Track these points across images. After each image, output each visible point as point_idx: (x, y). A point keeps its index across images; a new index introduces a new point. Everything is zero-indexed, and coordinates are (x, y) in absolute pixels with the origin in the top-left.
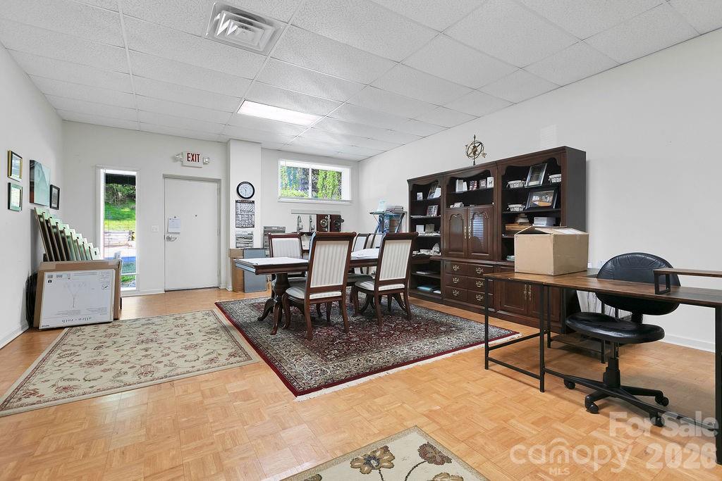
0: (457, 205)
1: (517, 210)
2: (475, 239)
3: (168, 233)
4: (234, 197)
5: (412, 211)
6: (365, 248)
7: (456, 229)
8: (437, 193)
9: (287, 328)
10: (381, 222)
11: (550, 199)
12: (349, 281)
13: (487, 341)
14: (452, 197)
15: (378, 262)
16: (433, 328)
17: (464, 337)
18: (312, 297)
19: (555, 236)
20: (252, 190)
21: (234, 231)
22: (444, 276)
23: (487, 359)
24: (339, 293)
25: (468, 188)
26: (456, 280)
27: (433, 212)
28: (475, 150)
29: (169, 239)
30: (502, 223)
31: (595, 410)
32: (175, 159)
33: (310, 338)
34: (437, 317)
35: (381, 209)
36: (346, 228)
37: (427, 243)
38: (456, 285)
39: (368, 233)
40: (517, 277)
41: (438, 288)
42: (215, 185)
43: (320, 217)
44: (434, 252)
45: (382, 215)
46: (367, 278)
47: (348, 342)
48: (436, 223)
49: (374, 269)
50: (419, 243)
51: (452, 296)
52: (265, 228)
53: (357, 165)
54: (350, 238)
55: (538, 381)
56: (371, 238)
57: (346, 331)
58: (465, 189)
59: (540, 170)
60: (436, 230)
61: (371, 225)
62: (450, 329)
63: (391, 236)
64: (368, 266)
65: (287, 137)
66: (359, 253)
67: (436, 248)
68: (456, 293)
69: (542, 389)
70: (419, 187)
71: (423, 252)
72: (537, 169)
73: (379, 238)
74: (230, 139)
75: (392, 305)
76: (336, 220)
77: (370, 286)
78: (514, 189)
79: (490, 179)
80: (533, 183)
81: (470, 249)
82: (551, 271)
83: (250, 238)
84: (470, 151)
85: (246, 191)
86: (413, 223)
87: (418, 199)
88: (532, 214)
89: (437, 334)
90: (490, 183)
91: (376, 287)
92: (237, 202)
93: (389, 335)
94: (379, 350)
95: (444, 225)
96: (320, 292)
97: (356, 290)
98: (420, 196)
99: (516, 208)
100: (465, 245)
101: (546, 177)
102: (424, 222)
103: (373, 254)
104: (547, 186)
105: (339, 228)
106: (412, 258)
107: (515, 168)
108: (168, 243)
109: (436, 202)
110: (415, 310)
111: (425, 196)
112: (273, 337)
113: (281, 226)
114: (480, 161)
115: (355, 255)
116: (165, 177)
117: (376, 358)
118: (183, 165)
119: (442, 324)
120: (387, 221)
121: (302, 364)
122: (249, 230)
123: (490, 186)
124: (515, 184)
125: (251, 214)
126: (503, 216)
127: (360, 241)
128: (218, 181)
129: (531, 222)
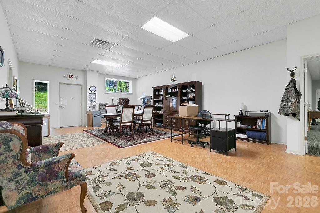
0: (168, 96)
1: (185, 98)
2: (173, 107)
3: (61, 105)
4: (88, 91)
5: (154, 98)
6: (138, 110)
7: (168, 104)
8: (162, 92)
9: (113, 135)
10: (144, 101)
11: (193, 95)
12: (133, 121)
13: (172, 136)
14: (167, 93)
15: (142, 114)
16: (159, 134)
17: (167, 136)
18: (122, 125)
19: (188, 106)
20: (95, 89)
21: (88, 104)
22: (164, 120)
23: (171, 139)
24: (130, 124)
25: (171, 91)
26: (168, 121)
27: (161, 98)
28: (173, 79)
29: (61, 107)
30: (181, 102)
31: (192, 146)
32: (64, 77)
33: (121, 137)
34: (161, 132)
35: (144, 97)
36: (130, 104)
37: (159, 108)
38: (168, 122)
39: (139, 105)
40: (180, 117)
41: (163, 124)
42: (80, 87)
43: (121, 99)
44: (161, 112)
45: (144, 99)
46: (139, 120)
47: (134, 138)
48: (162, 102)
49: (141, 117)
50: (156, 109)
51: (166, 126)
52: (100, 103)
53: (135, 80)
54: (133, 107)
55: (182, 142)
56: (140, 107)
57: (133, 136)
58: (170, 91)
59: (191, 87)
60: (162, 104)
61: (140, 102)
62: (164, 134)
63: (147, 106)
64: (139, 116)
65: (109, 70)
66: (136, 112)
67: (162, 110)
68: (168, 125)
69: (183, 144)
70: (156, 90)
71: (158, 112)
72: (190, 87)
73: (143, 107)
74: (86, 70)
75: (147, 129)
76: (127, 101)
77: (140, 122)
78: (184, 92)
79: (177, 89)
80: (189, 91)
81: (172, 111)
82: (187, 115)
83: (94, 107)
84: (172, 79)
85: (93, 89)
86: (155, 102)
87: (156, 94)
88: (189, 100)
89: (160, 135)
90: (177, 90)
91: (142, 122)
92: (89, 93)
93: (146, 136)
94: (143, 139)
95: (164, 102)
96: (125, 123)
97: (135, 123)
98: (157, 93)
99: (184, 98)
100: (170, 110)
101: (192, 89)
102: (158, 102)
103: (141, 112)
104: (192, 92)
105: (128, 104)
106: (153, 114)
107: (184, 86)
108: (61, 109)
109: (162, 95)
110: (154, 130)
111: (158, 93)
112: (109, 138)
113: (106, 103)
114: (175, 83)
115: (135, 112)
116: (60, 83)
117: (142, 141)
118: (67, 79)
119: (162, 133)
120: (146, 101)
121: (121, 143)
122: (94, 104)
123: (177, 91)
124: (184, 91)
125: (95, 98)
126: (181, 100)
127: (136, 108)
128: (81, 85)
129: (189, 102)
